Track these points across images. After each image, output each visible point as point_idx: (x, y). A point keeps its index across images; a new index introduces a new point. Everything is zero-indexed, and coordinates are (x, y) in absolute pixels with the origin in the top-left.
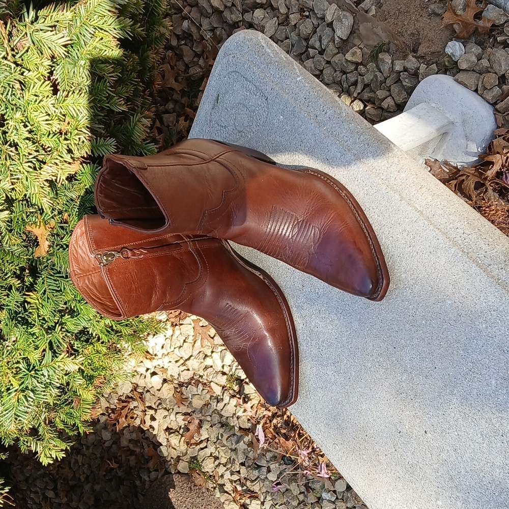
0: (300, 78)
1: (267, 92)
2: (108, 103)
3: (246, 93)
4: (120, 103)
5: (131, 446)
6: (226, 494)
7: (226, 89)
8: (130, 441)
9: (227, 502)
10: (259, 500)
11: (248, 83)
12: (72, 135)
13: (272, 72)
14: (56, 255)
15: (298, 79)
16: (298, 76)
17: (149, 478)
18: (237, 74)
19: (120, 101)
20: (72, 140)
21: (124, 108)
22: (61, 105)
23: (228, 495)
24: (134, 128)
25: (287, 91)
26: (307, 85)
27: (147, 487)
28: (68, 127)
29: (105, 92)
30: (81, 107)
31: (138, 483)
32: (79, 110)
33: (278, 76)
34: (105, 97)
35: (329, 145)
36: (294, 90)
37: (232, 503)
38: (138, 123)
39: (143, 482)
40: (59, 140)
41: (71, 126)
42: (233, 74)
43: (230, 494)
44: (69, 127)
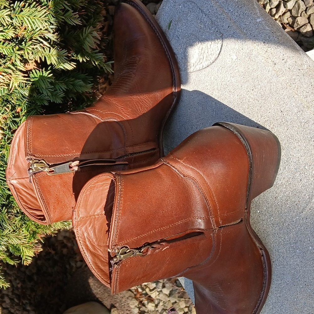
0: (260, 20)
1: (223, 28)
2: (63, 15)
3: (200, 25)
4: (75, 16)
5: (65, 241)
6: (130, 292)
7: (179, 18)
8: (65, 237)
9: (130, 298)
10: (154, 303)
11: (204, 15)
12: (27, 45)
13: (230, 9)
14: (7, 148)
15: (258, 20)
16: (259, 17)
17: (76, 265)
18: (193, 4)
19: (75, 15)
20: (26, 49)
21: (78, 22)
22: (16, 15)
23: (131, 293)
24: (85, 38)
25: (245, 31)
26: (267, 28)
27: (74, 270)
28: (24, 33)
29: (61, 5)
30: (36, 20)
31: (68, 266)
32: (33, 22)
33: (236, 14)
34: (61, 10)
35: (286, 97)
36: (253, 31)
37: (134, 299)
38: (90, 35)
39: (71, 267)
40: (13, 50)
41: (27, 32)
42: (189, 3)
43: (133, 292)
44: (26, 32)
